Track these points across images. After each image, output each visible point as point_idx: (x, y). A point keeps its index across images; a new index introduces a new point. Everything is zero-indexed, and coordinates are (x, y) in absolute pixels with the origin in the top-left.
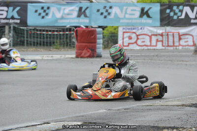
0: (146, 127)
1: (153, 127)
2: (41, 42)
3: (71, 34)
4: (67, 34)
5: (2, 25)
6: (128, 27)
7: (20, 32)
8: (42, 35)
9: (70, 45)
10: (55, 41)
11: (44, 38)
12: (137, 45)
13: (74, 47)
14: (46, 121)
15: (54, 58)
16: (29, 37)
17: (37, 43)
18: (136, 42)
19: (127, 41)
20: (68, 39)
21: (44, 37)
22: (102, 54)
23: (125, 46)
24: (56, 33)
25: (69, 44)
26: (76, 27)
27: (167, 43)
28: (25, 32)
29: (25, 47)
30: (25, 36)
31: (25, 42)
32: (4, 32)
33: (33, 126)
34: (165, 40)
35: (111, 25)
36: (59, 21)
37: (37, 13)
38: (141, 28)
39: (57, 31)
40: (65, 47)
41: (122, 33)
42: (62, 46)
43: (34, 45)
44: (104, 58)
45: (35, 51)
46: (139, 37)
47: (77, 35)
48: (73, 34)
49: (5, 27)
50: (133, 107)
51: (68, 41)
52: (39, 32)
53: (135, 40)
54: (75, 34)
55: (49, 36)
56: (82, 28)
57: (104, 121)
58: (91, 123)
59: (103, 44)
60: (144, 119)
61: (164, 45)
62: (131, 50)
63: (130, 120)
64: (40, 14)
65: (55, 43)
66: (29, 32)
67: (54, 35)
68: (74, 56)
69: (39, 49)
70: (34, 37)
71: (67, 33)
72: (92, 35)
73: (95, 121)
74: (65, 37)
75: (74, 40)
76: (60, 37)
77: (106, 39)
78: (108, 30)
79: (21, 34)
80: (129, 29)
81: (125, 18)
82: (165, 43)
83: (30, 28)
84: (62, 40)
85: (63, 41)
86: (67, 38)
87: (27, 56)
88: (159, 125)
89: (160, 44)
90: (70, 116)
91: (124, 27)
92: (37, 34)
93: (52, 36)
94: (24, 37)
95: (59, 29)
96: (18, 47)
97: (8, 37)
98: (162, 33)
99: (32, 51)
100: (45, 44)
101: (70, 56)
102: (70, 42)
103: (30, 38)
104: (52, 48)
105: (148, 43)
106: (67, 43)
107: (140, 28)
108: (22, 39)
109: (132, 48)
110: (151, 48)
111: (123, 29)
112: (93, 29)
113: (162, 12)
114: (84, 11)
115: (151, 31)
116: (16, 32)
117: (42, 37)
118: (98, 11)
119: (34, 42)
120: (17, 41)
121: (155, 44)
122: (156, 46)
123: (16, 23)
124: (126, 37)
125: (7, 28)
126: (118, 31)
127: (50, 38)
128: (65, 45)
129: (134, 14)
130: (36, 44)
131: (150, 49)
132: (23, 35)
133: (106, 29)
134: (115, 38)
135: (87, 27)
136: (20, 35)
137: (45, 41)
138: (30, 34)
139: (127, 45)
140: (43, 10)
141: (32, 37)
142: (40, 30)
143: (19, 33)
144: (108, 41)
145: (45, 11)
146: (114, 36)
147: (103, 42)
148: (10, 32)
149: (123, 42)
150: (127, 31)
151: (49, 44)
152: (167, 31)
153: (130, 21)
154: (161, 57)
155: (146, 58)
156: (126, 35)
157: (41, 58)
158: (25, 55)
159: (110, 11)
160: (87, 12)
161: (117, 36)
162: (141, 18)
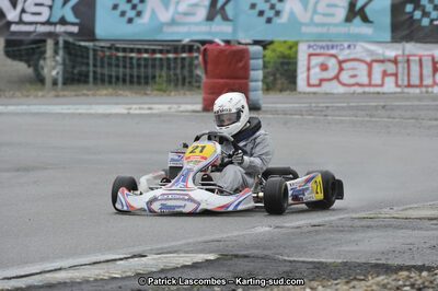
0: (360, 265)
1: (377, 265)
2: (125, 75)
3: (192, 59)
4: (183, 59)
5: (38, 38)
6: (320, 44)
7: (79, 53)
8: (128, 61)
9: (190, 83)
10: (157, 74)
11: (131, 68)
12: (340, 82)
13: (199, 87)
14: (137, 250)
15: (154, 111)
16: (99, 64)
17: (117, 78)
18: (337, 77)
19: (316, 73)
20: (187, 68)
21: (131, 63)
22: (261, 102)
23: (314, 86)
24: (158, 56)
25: (187, 80)
26: (203, 43)
27: (406, 78)
28: (91, 53)
29: (91, 85)
30: (91, 62)
31: (91, 74)
32: (44, 52)
33: (108, 261)
34: (403, 74)
35: (282, 39)
36: (165, 29)
37: (118, 12)
38: (349, 46)
39: (161, 52)
40: (180, 87)
41: (306, 57)
42: (172, 84)
43: (110, 82)
44: (266, 112)
45: (111, 95)
46: (344, 65)
47: (205, 62)
48: (197, 58)
49: (44, 41)
50: (330, 222)
51: (186, 73)
52: (120, 54)
53: (336, 71)
54: (201, 58)
55: (142, 62)
56: (218, 45)
57: (266, 252)
58: (236, 256)
59: (263, 81)
60: (355, 248)
61: (400, 82)
62: (327, 94)
63: (324, 249)
64: (123, 14)
65: (157, 79)
66: (99, 53)
67: (155, 59)
68: (199, 107)
69: (121, 92)
70: (110, 65)
71: (184, 55)
72: (241, 61)
73: (245, 253)
74: (179, 66)
75: (199, 72)
76: (169, 65)
77: (269, 70)
78: (274, 51)
79: (82, 57)
80: (322, 47)
81: (312, 23)
82: (403, 80)
83: (102, 44)
84: (172, 73)
85: (175, 75)
86: (183, 67)
87: (94, 106)
88: (389, 262)
89: (390, 82)
90: (191, 240)
91: (312, 44)
92: (117, 58)
93: (150, 62)
94: (88, 64)
95: (165, 48)
96: (74, 87)
97: (53, 64)
98: (396, 58)
99: (106, 95)
100: (135, 80)
101: (190, 107)
102: (191, 76)
103: (102, 67)
104: (149, 88)
105: (365, 80)
106: (184, 79)
107: (346, 45)
108: (84, 68)
109: (328, 91)
110: (372, 90)
111: (309, 47)
112: (241, 47)
113: (396, 10)
114: (223, 7)
115: (371, 53)
116: (70, 54)
117: (128, 65)
118: (253, 6)
119: (110, 77)
120: (72, 73)
121: (379, 82)
122: (382, 85)
123: (71, 34)
124: (316, 65)
125: (50, 43)
126: (296, 52)
127: (146, 66)
128: (180, 82)
129: (332, 15)
130: (114, 80)
131: (369, 93)
132: (85, 61)
133: (271, 47)
134: (291, 67)
135: (228, 42)
136: (79, 59)
137: (135, 74)
138: (102, 59)
139: (317, 82)
140: (129, 6)
141: (106, 65)
142: (124, 50)
143: (76, 56)
144: (274, 75)
145: (134, 7)
146: (288, 64)
147: (265, 77)
148: (56, 52)
149: (308, 77)
150: (318, 51)
151: (143, 81)
152: (407, 53)
153: (324, 30)
154: (392, 110)
155: (360, 113)
156: (315, 61)
157: (125, 111)
158: (90, 104)
159: (279, 6)
160: (229, 9)
161: (296, 64)
162: (348, 24)
